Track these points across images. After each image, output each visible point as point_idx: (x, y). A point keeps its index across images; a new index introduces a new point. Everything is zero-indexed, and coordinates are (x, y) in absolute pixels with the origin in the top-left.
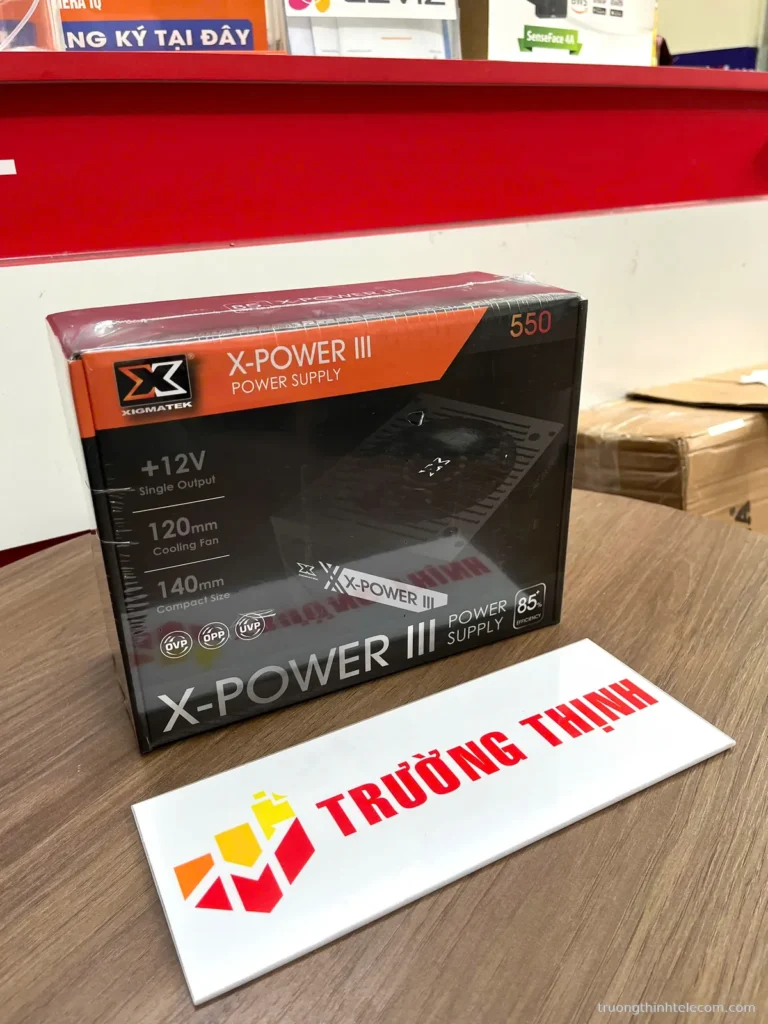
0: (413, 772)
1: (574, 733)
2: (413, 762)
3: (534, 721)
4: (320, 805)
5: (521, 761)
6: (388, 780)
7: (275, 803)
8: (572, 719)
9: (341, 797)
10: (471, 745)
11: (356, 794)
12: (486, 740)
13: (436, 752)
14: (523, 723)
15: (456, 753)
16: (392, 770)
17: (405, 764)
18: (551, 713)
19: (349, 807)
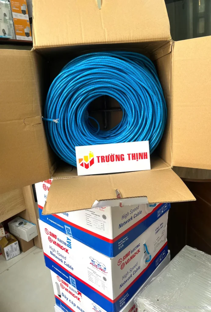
0: (110, 157)
1: (133, 159)
2: (111, 155)
3: (129, 155)
4: (97, 157)
5: (123, 161)
6: (106, 156)
7: (92, 154)
8: (134, 157)
9: (100, 157)
10: (119, 155)
11: (102, 157)
12: (121, 155)
13: (114, 154)
14: (128, 154)
15: (116, 156)
16: (107, 155)
17: (109, 155)
18: (132, 154)
19: (100, 158)
